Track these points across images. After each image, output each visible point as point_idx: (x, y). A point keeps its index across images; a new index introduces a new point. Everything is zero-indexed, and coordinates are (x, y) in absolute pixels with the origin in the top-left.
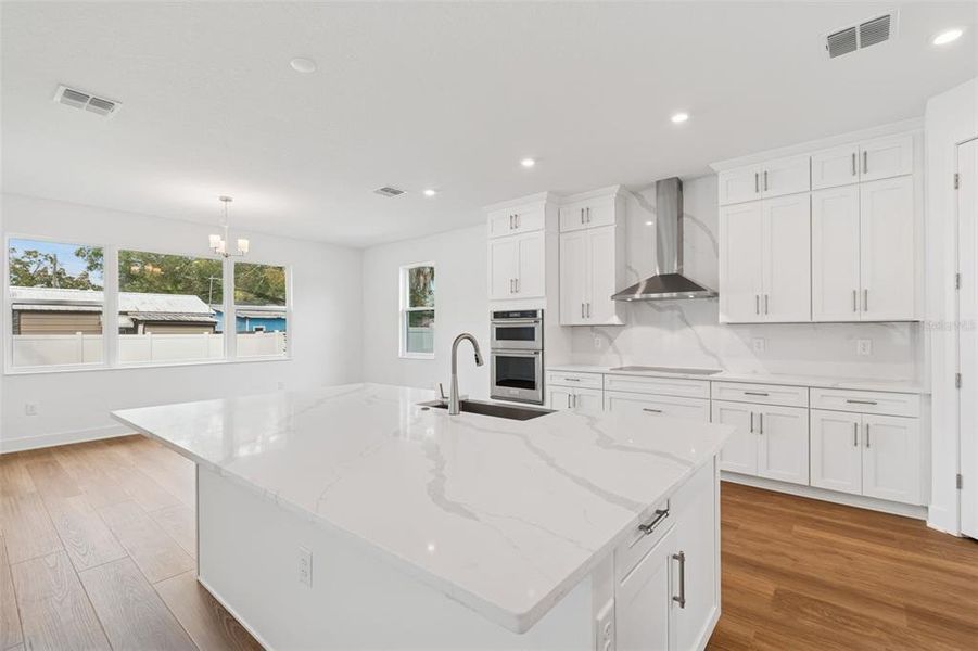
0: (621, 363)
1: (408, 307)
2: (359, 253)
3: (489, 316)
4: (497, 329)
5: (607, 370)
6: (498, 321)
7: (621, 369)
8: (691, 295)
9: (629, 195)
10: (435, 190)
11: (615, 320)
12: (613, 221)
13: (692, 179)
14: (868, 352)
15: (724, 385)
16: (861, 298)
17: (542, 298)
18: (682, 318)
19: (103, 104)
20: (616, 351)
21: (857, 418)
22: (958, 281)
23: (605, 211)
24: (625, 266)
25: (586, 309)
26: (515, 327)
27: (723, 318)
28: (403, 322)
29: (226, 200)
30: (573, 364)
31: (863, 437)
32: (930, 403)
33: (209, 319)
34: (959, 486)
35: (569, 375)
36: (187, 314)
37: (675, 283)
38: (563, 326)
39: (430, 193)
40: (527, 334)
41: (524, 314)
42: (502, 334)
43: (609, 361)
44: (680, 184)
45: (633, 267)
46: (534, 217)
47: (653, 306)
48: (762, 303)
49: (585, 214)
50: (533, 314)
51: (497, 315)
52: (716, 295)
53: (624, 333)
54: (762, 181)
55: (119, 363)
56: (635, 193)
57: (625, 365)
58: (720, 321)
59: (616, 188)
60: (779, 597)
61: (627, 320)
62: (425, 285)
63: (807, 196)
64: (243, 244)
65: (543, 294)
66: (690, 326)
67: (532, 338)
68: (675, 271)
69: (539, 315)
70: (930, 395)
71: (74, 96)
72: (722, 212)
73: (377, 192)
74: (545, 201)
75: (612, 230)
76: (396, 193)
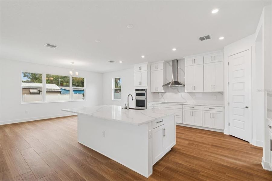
0: (165, 101)
1: (114, 88)
2: (102, 74)
3: (135, 90)
4: (136, 93)
5: (161, 103)
6: (136, 91)
7: (165, 102)
8: (179, 86)
9: (166, 62)
10: (122, 61)
11: (163, 91)
12: (163, 69)
13: (180, 60)
14: (216, 98)
15: (185, 105)
16: (213, 87)
17: (147, 86)
18: (178, 91)
19: (54, 46)
20: (164, 98)
21: (211, 112)
22: (229, 84)
23: (161, 66)
24: (165, 78)
25: (157, 89)
26: (140, 93)
27: (186, 91)
28: (113, 91)
29: (73, 63)
30: (154, 101)
31: (212, 116)
32: (224, 109)
33: (59, 90)
34: (229, 125)
35: (153, 104)
36: (53, 89)
37: (176, 83)
38: (152, 93)
39: (121, 62)
40: (143, 94)
41: (142, 90)
42: (137, 94)
43: (162, 100)
44: (177, 61)
45: (168, 79)
46: (145, 67)
47: (172, 88)
48: (194, 88)
49: (156, 67)
50: (145, 90)
51: (136, 90)
52: (185, 86)
53: (166, 94)
54: (194, 61)
55: (46, 101)
56: (168, 62)
57: (166, 101)
58: (186, 92)
59: (163, 61)
60: (189, 144)
61: (166, 91)
62: (117, 81)
63: (203, 65)
64: (77, 73)
65: (147, 85)
66: (179, 92)
67: (144, 95)
68: (176, 80)
69: (146, 90)
70: (225, 107)
71: (49, 45)
72: (186, 68)
73: (109, 62)
74: (147, 64)
75: (162, 71)
76: (113, 62)
